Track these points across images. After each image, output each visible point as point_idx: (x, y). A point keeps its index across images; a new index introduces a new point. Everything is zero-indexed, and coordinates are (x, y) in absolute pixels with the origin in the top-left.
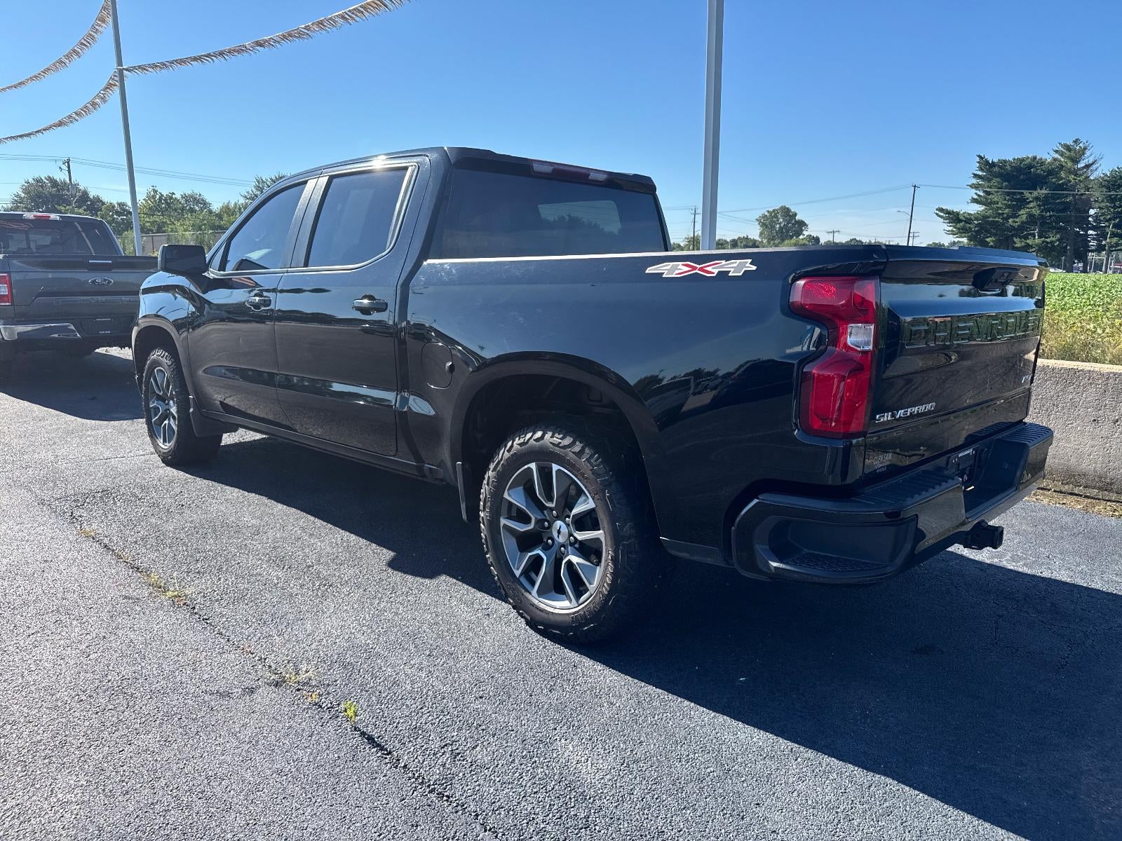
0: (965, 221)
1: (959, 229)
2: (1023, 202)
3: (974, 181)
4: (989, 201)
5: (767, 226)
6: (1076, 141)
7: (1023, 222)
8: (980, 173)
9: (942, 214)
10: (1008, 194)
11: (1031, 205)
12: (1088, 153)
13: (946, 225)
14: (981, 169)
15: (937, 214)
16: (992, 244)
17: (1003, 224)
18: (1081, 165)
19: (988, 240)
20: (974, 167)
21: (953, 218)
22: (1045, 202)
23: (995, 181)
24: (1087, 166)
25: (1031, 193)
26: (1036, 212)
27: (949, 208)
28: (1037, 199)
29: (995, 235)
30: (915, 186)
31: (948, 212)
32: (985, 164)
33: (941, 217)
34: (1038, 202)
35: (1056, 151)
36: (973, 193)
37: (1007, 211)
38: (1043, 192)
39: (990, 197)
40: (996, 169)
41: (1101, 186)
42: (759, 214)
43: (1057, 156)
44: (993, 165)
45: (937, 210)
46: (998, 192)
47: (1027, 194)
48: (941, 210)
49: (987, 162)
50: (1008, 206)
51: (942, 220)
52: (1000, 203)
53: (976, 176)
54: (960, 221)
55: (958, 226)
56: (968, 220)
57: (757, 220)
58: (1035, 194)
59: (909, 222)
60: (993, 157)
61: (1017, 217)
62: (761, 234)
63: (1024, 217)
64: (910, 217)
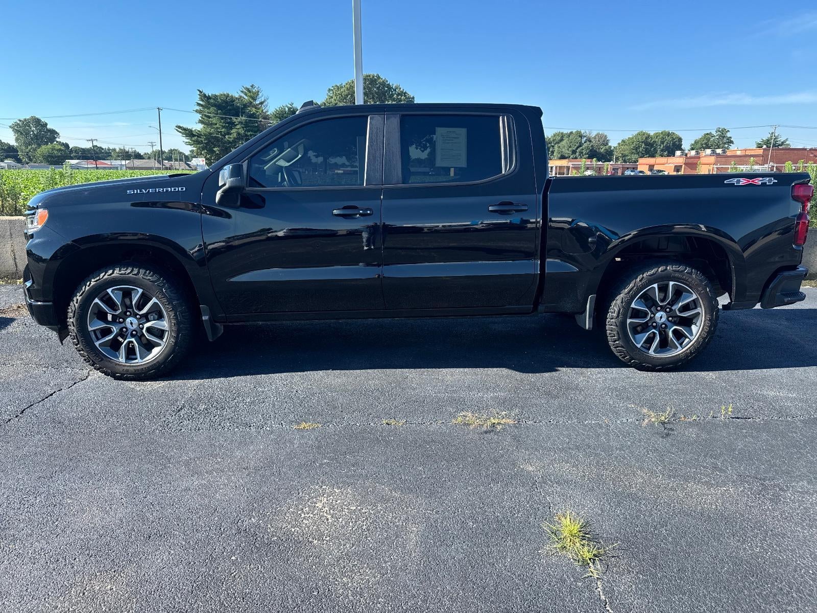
0: (197, 136)
1: (194, 141)
2: (232, 125)
3: (198, 108)
4: (210, 122)
5: (21, 134)
6: (252, 86)
7: (235, 138)
8: (201, 103)
9: (180, 130)
10: (222, 118)
11: (238, 127)
12: (260, 94)
13: (184, 138)
14: (202, 100)
15: (177, 130)
16: (217, 152)
17: (222, 139)
18: (258, 102)
19: (215, 149)
20: (197, 99)
21: (189, 133)
22: (246, 125)
23: (212, 109)
24: (262, 103)
25: (236, 119)
26: (242, 131)
27: (185, 126)
28: (240, 123)
29: (219, 146)
30: (159, 109)
31: (185, 129)
32: (204, 97)
33: (180, 132)
34: (242, 125)
35: (242, 92)
36: (199, 116)
37: (223, 130)
38: (243, 118)
39: (210, 119)
40: (212, 101)
41: (276, 117)
42: (11, 123)
43: (243, 95)
44: (209, 98)
45: (176, 127)
46: (215, 117)
47: (234, 119)
48: (179, 127)
49: (205, 95)
50: (223, 127)
51: (181, 134)
52: (218, 125)
53: (199, 104)
54: (194, 136)
55: (193, 139)
56: (199, 135)
57: (10, 127)
58: (239, 119)
59: (159, 135)
60: (209, 92)
61: (231, 134)
62: (17, 140)
63: (235, 135)
64: (159, 132)
